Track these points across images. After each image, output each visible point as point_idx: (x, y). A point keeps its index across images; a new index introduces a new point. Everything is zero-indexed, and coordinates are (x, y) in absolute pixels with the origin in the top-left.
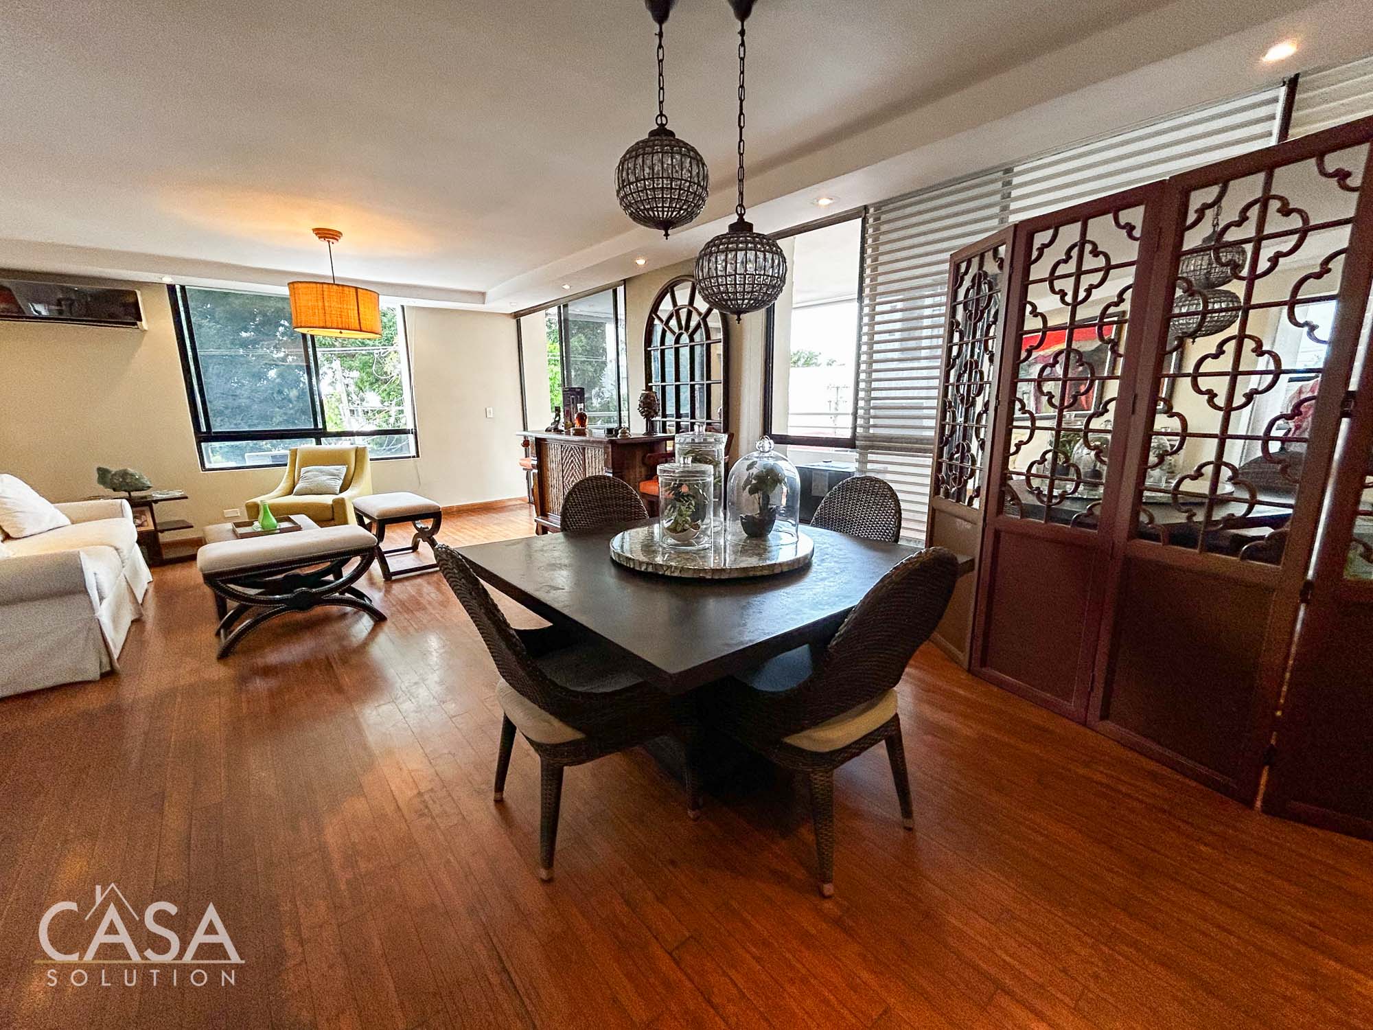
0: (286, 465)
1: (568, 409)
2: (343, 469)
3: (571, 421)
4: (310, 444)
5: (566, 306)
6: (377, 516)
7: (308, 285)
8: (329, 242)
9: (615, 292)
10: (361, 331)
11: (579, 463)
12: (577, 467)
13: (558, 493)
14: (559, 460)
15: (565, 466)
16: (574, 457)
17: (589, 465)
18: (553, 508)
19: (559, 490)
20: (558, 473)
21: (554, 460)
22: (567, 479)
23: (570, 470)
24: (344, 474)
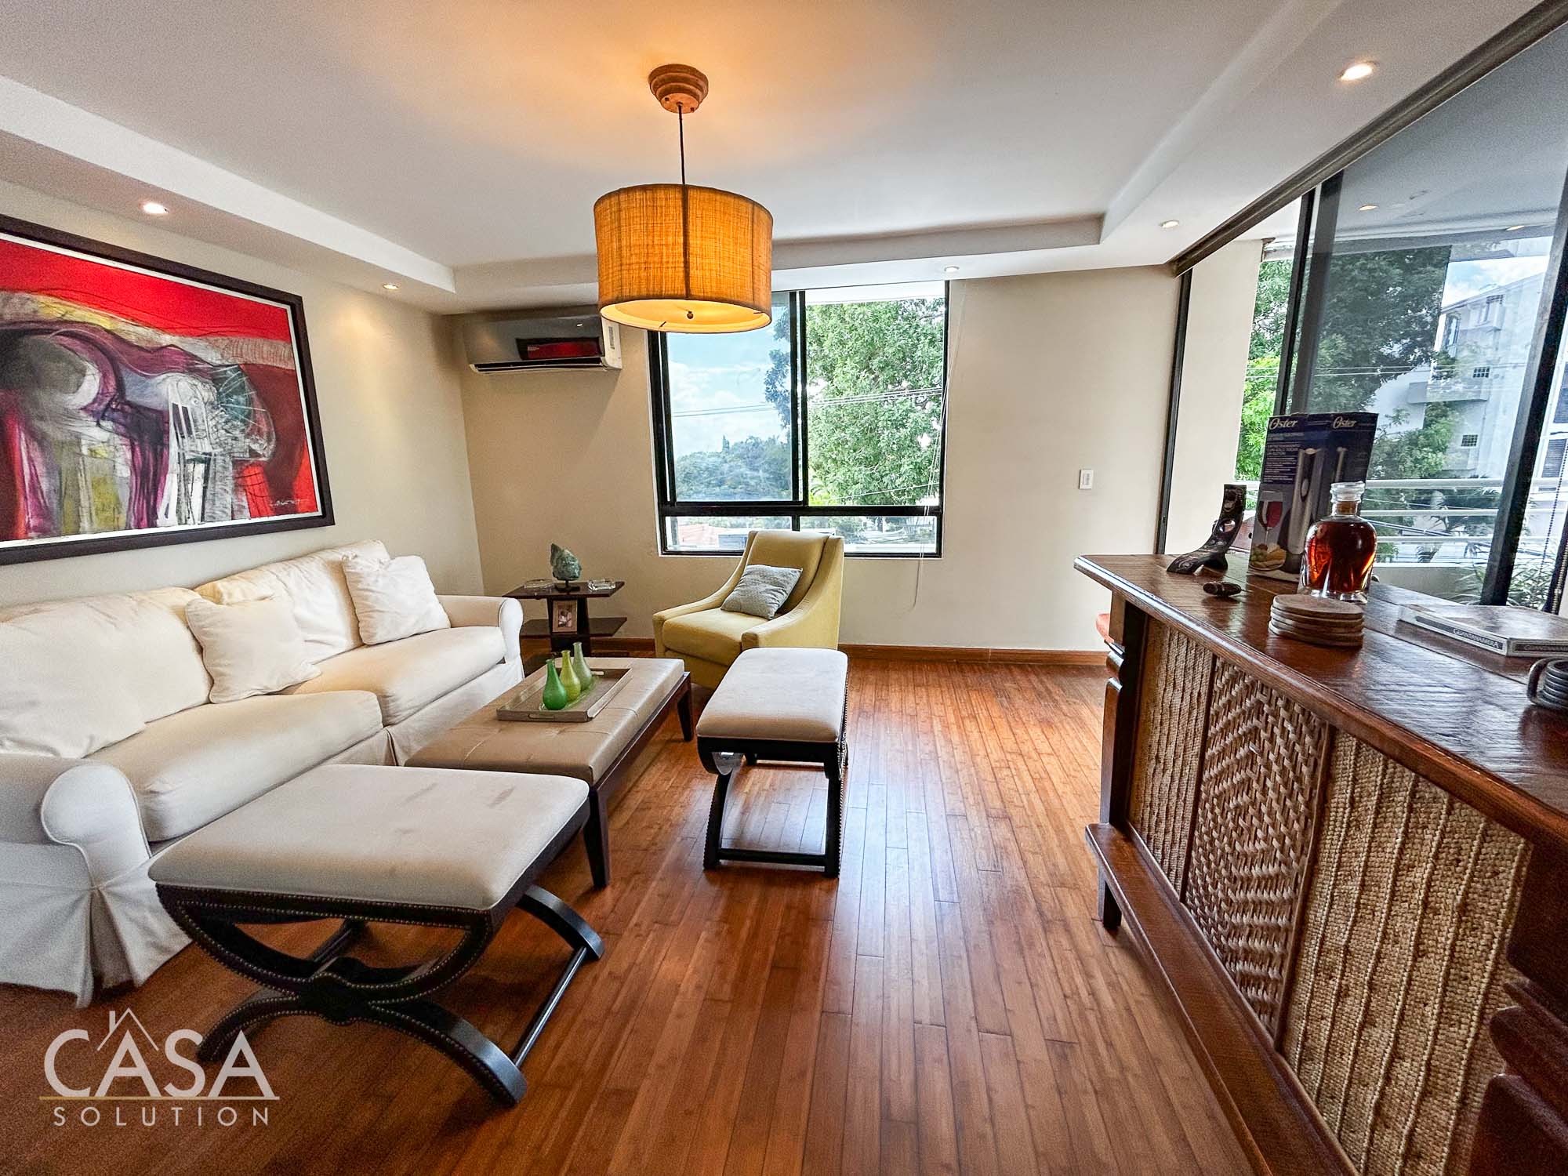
1: (1279, 497)
4: (787, 526)
8: (680, 106)
10: (688, 296)
11: (1286, 762)
12: (1275, 768)
13: (1174, 800)
14: (1199, 694)
15: (1218, 729)
16: (1267, 723)
17: (1351, 813)
18: (1149, 827)
19: (1179, 790)
20: (1187, 735)
21: (1180, 682)
22: (1218, 779)
23: (1238, 756)
24: (793, 584)
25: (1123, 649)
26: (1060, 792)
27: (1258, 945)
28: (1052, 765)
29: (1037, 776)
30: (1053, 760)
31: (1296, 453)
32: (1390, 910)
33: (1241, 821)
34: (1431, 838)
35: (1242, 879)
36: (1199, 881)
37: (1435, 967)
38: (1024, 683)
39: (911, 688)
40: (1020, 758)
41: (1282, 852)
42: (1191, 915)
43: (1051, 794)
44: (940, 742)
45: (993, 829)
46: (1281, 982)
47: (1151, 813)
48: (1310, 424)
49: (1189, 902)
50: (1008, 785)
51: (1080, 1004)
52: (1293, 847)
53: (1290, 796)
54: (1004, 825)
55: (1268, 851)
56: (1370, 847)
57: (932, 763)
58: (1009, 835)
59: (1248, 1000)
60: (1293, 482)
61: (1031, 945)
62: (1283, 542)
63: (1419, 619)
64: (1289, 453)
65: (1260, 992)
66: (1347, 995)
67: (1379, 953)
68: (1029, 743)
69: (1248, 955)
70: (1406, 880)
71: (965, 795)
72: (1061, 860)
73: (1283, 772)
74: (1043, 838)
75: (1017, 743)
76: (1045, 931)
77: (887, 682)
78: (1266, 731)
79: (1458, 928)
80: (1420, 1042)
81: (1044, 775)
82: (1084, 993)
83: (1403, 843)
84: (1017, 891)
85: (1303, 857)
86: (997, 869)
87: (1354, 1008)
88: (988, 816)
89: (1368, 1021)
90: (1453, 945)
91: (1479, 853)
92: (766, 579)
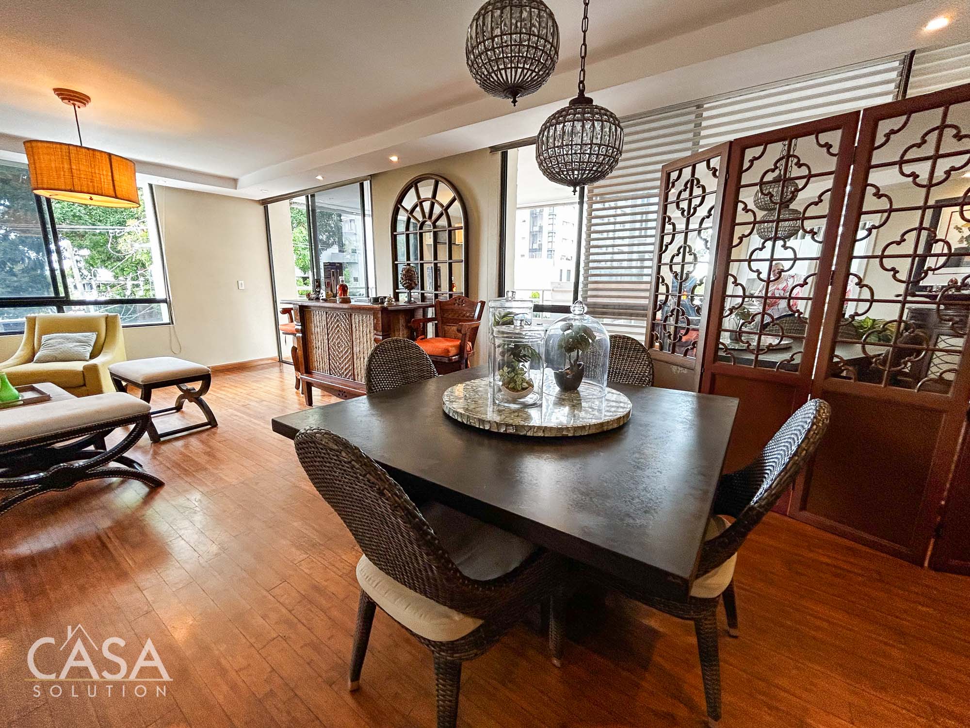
0: (22, 333)
1: (329, 281)
2: (93, 337)
3: (331, 291)
4: (51, 312)
5: (313, 196)
6: (142, 381)
7: (49, 145)
8: (74, 105)
9: (362, 185)
10: (116, 197)
11: (344, 327)
12: (343, 330)
13: (323, 354)
14: (324, 324)
15: (330, 330)
17: (355, 329)
18: (318, 366)
19: (324, 351)
20: (323, 336)
21: (318, 325)
22: (332, 340)
23: (335, 333)
24: (94, 340)
27: (347, 366)
32: (362, 340)
33: (339, 345)
35: (342, 356)
36: (333, 366)
41: (347, 344)
46: (352, 368)
47: (317, 363)
48: (332, 264)
49: (332, 373)
53: (346, 333)
55: (345, 346)
56: (359, 333)
59: (347, 378)
60: (330, 277)
64: (328, 271)
65: (349, 374)
66: (361, 358)
68: (254, 386)
69: (346, 370)
70: (363, 334)
78: (340, 324)
83: (362, 328)
85: (351, 341)
89: (364, 359)
92: (70, 340)
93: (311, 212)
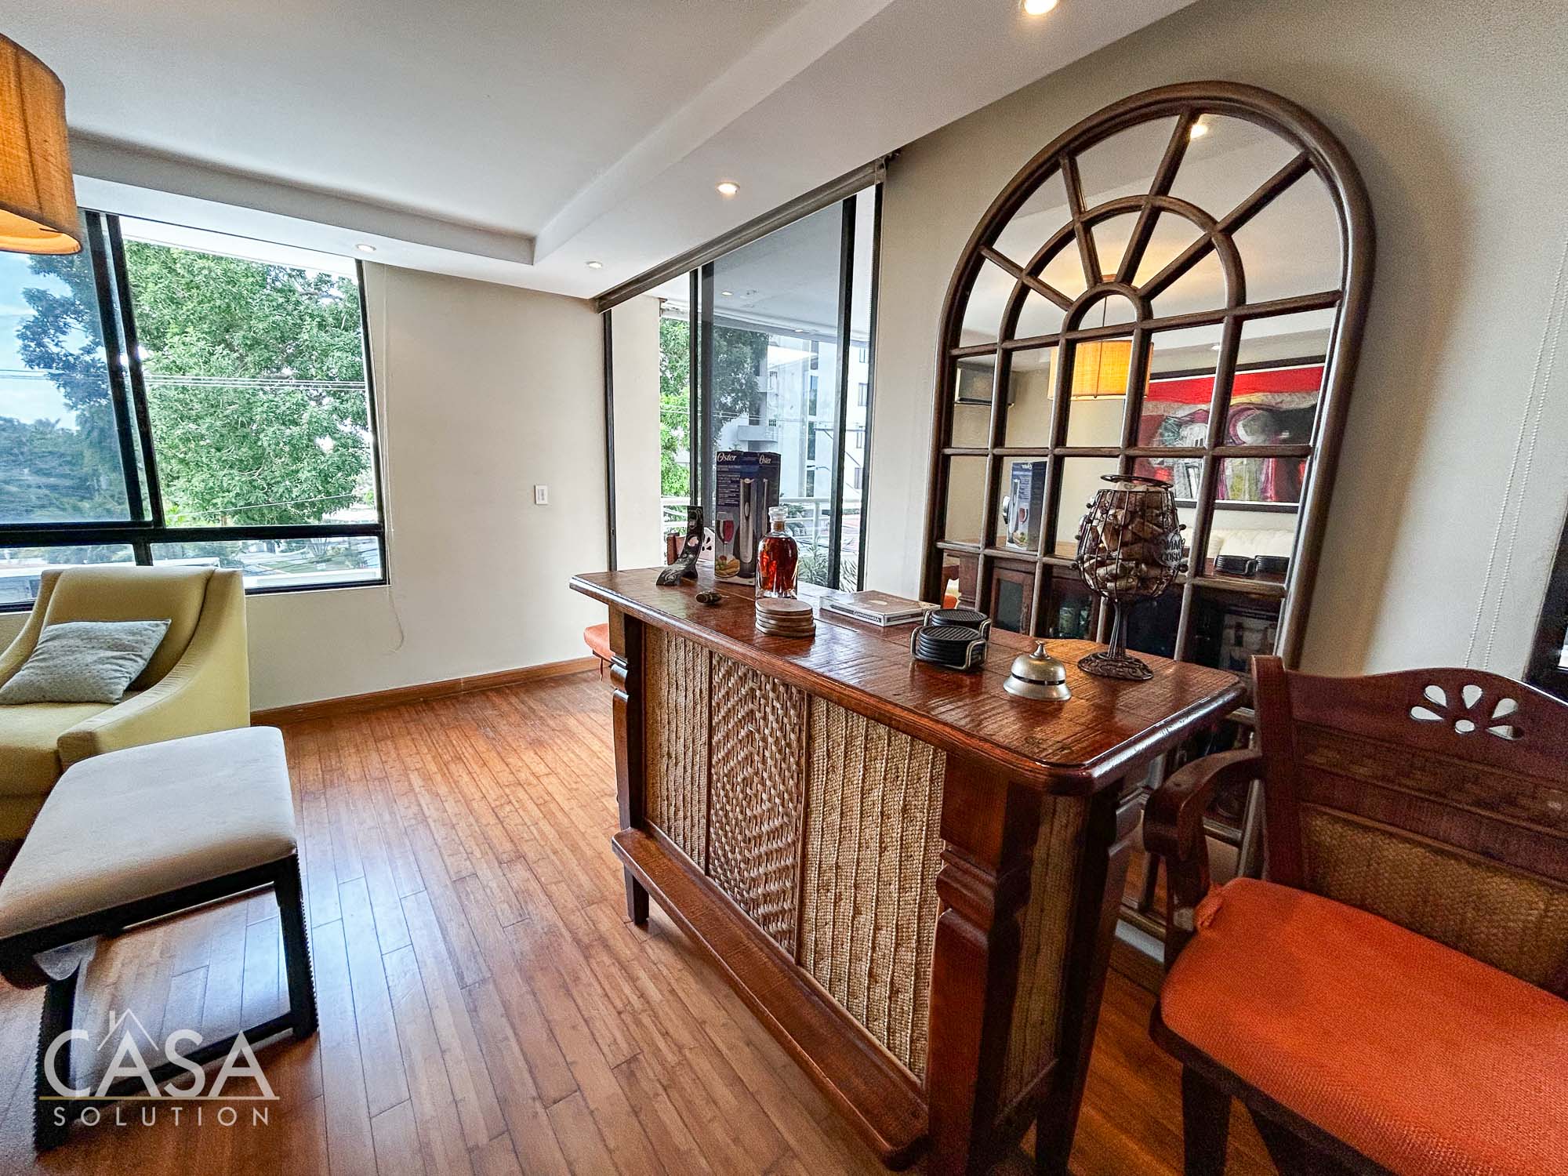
1: (730, 517)
2: (157, 632)
5: (708, 270)
9: (848, 209)
11: (779, 734)
12: (770, 740)
13: (689, 787)
14: (701, 690)
15: (720, 717)
16: (760, 705)
17: (828, 761)
18: (668, 819)
19: (692, 778)
20: (694, 728)
21: (682, 682)
22: (726, 759)
23: (740, 737)
24: (154, 643)
25: (626, 660)
26: (566, 809)
27: (773, 887)
28: (552, 784)
29: (541, 801)
30: (553, 779)
31: (738, 482)
32: (861, 826)
33: (748, 791)
34: (880, 766)
35: (755, 837)
36: (720, 852)
37: (892, 855)
38: (505, 707)
39: (371, 743)
40: (520, 788)
41: (783, 806)
42: (716, 883)
43: (559, 815)
44: (425, 799)
45: (509, 876)
46: (794, 909)
47: (669, 806)
48: (746, 459)
49: (713, 873)
50: (513, 822)
51: (634, 1014)
52: (791, 800)
53: (784, 760)
54: (519, 866)
55: (772, 809)
56: (843, 784)
57: (421, 828)
58: (528, 875)
59: (771, 935)
60: (738, 505)
61: (577, 979)
62: (737, 554)
63: (832, 607)
64: (733, 482)
65: (779, 924)
66: (841, 900)
67: (858, 859)
68: (525, 768)
69: (767, 898)
70: (868, 802)
71: (469, 850)
72: (583, 879)
73: (777, 742)
74: (562, 862)
75: (512, 773)
76: (586, 958)
77: (336, 744)
78: (760, 712)
79: (903, 823)
80: (889, 912)
81: (547, 798)
82: (634, 999)
83: (864, 775)
84: (552, 931)
85: (799, 805)
86: (523, 917)
87: (846, 907)
88: (500, 863)
89: (857, 912)
90: (902, 836)
91: (909, 768)
92: (94, 643)
93: (700, 329)
